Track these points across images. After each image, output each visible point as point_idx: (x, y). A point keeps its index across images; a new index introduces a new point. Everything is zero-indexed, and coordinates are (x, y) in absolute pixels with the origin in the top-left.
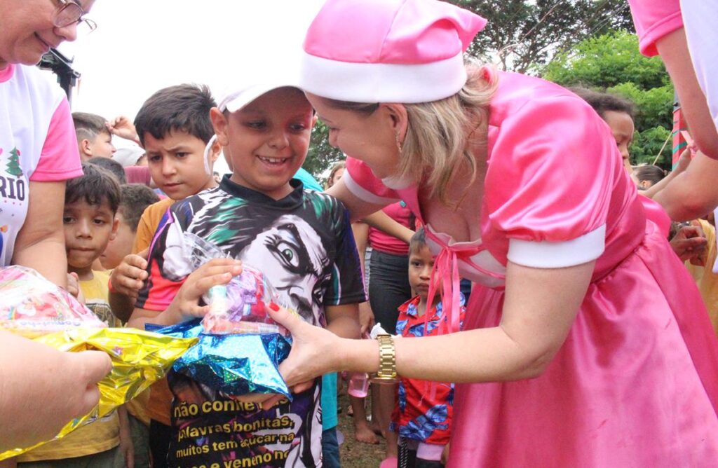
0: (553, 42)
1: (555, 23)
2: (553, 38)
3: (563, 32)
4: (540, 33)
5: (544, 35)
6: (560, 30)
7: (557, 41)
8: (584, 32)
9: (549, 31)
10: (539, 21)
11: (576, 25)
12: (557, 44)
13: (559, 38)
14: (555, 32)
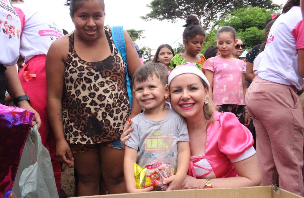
0: (220, 11)
1: (220, 4)
2: (220, 10)
3: (224, 7)
4: (214, 8)
5: (216, 9)
6: (223, 7)
7: (221, 11)
8: (233, 7)
9: (218, 7)
10: (214, 3)
11: (229, 4)
12: (221, 12)
13: (222, 10)
14: (221, 7)
